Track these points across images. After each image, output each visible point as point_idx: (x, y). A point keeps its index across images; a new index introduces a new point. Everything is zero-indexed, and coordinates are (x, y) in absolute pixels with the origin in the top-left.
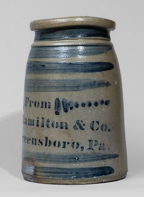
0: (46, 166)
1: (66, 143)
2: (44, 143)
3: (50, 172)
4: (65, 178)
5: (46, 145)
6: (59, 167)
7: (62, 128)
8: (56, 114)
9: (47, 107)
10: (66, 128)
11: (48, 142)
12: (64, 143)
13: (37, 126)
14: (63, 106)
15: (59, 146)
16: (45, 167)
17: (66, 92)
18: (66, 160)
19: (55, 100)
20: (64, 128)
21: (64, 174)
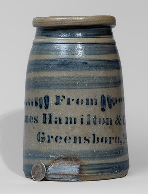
0: (94, 163)
1: (112, 138)
2: (91, 140)
3: (99, 169)
4: (112, 172)
5: (94, 142)
6: (107, 162)
7: (108, 124)
8: (103, 111)
9: (94, 104)
10: (111, 124)
11: (96, 139)
12: (110, 138)
13: (82, 123)
14: (108, 102)
15: (106, 141)
16: (93, 165)
17: (109, 88)
18: (112, 155)
19: (100, 96)
20: (109, 123)
21: (111, 169)
